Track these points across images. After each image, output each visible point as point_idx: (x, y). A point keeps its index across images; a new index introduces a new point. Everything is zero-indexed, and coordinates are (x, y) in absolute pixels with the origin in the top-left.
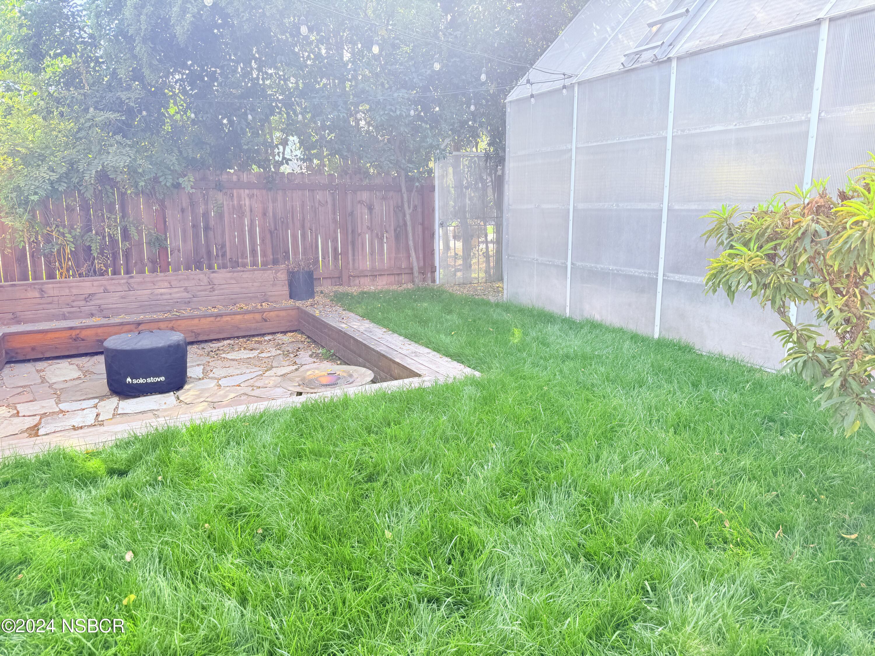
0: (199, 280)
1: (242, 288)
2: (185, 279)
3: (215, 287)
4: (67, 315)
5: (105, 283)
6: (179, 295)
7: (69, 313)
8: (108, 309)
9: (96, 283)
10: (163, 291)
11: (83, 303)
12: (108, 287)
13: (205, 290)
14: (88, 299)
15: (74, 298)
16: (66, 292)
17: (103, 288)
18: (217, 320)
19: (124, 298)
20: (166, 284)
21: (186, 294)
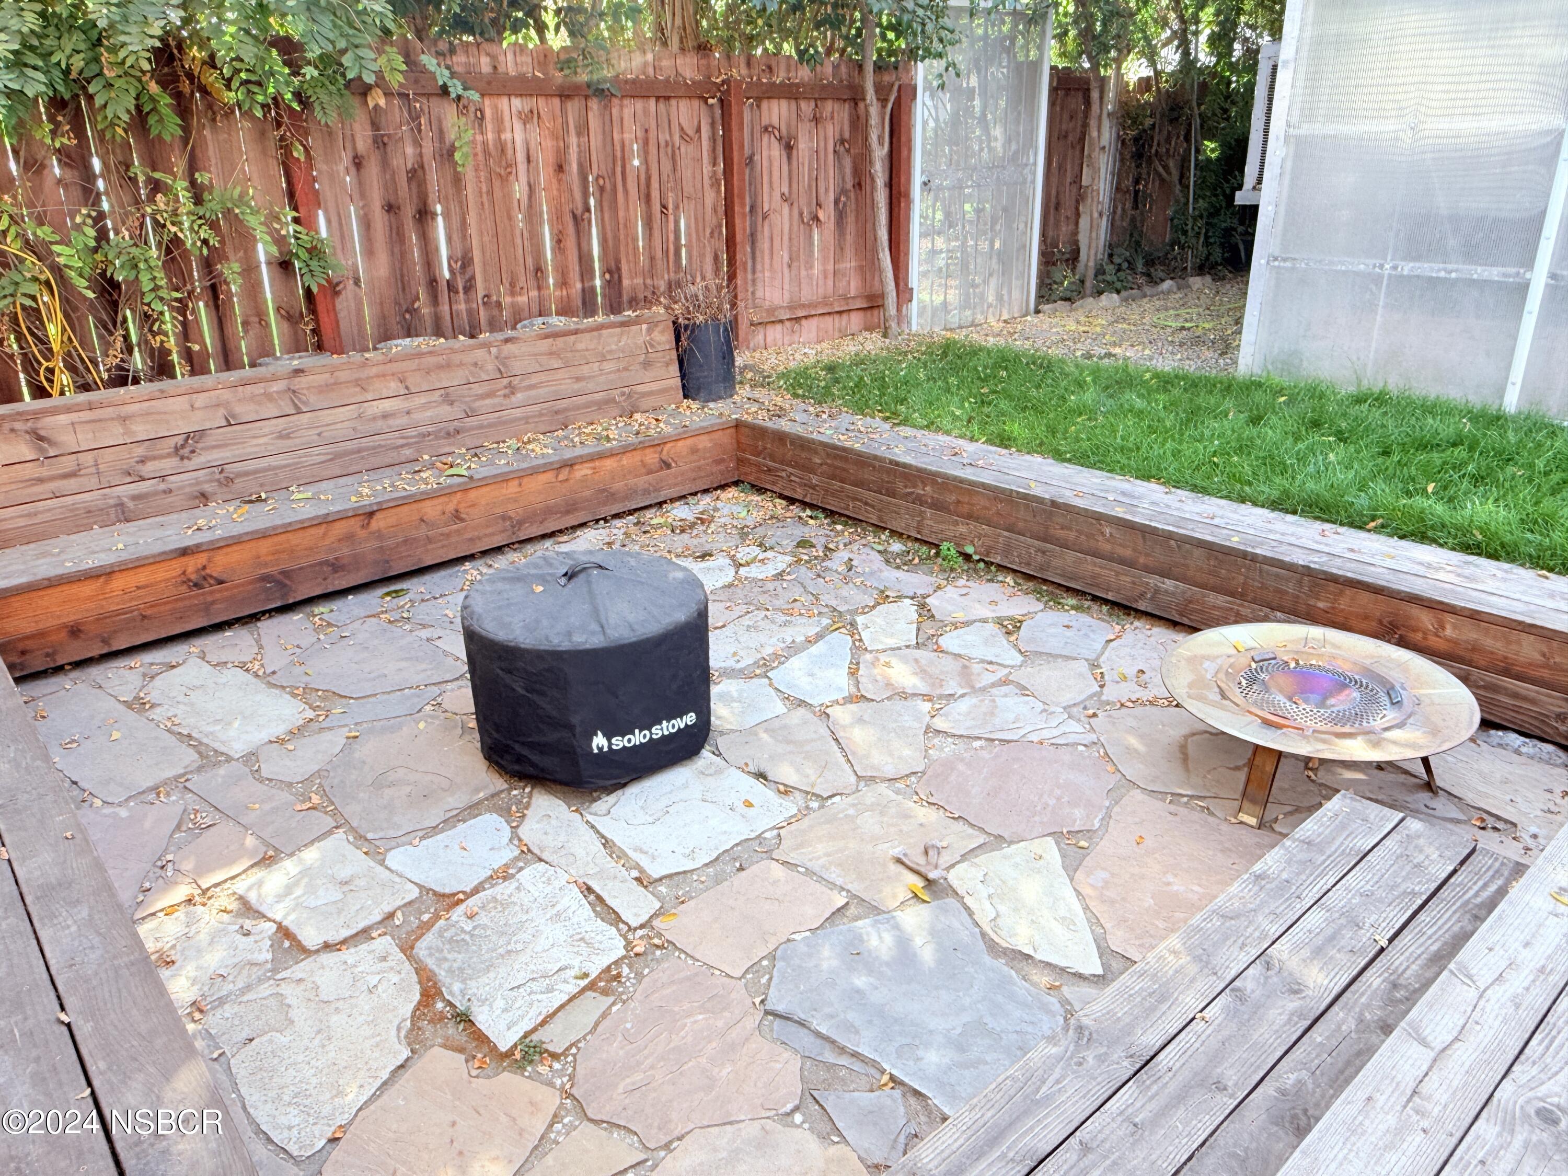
0: (476, 364)
1: (578, 379)
2: (440, 367)
3: (516, 381)
4: (130, 504)
5: (226, 395)
6: (429, 413)
7: (134, 498)
8: (247, 474)
9: (200, 400)
10: (387, 405)
11: (173, 462)
12: (239, 409)
13: (490, 394)
14: (185, 451)
15: (140, 451)
16: (115, 434)
17: (222, 411)
18: (561, 477)
19: (288, 437)
20: (394, 386)
21: (447, 408)
